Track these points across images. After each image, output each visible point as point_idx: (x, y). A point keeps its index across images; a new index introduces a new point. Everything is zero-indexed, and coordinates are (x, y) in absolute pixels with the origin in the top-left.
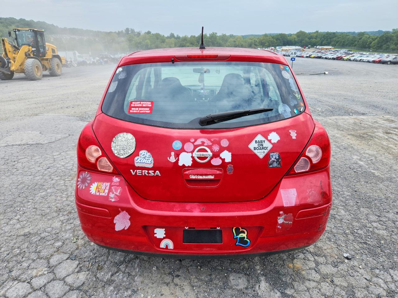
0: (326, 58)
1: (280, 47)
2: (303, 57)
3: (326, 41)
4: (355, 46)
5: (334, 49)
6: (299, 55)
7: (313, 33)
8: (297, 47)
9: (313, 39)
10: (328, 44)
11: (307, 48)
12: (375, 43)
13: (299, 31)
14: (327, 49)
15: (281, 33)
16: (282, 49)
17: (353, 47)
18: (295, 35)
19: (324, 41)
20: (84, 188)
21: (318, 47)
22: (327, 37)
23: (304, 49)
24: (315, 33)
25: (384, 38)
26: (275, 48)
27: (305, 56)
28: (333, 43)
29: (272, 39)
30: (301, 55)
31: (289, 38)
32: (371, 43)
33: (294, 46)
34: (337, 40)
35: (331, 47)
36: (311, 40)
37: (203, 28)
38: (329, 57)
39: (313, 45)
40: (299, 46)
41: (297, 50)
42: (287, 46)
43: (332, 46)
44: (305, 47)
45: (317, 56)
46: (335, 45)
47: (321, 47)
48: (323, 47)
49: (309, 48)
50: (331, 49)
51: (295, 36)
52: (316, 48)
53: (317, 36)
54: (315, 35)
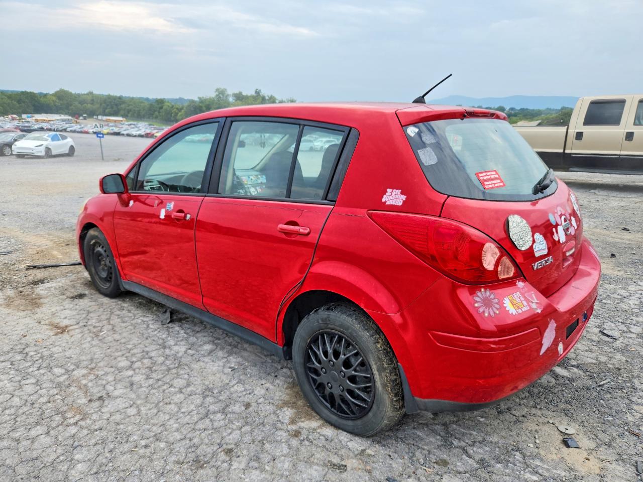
0: (128, 135)
1: (30, 115)
2: (87, 133)
3: (110, 110)
4: (156, 117)
5: (128, 121)
6: (80, 130)
7: (84, 94)
8: (63, 117)
9: (87, 104)
10: (115, 114)
11: (81, 118)
12: (181, 115)
13: (58, 90)
14: (115, 121)
15: (24, 90)
16: (34, 118)
17: (154, 120)
18: (53, 95)
19: (106, 109)
20: (498, 312)
21: (100, 117)
22: (110, 102)
23: (78, 121)
24: (87, 94)
25: (192, 109)
26: (19, 116)
27: (91, 131)
28: (122, 112)
29: (9, 101)
30: (82, 130)
31: (41, 99)
32: (177, 114)
33: (57, 114)
34: (127, 108)
35: (121, 119)
36: (85, 106)
37: (451, 75)
38: (133, 133)
39: (91, 114)
40: (66, 114)
41: (66, 122)
42: (43, 114)
43: (123, 116)
44: (77, 116)
45: (112, 132)
46: (127, 116)
47: (105, 118)
48: (108, 118)
49: (85, 119)
50: (122, 121)
51: (54, 98)
52: (97, 119)
53: (93, 100)
54: (89, 98)
